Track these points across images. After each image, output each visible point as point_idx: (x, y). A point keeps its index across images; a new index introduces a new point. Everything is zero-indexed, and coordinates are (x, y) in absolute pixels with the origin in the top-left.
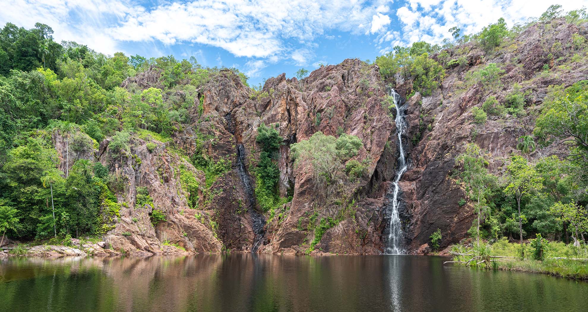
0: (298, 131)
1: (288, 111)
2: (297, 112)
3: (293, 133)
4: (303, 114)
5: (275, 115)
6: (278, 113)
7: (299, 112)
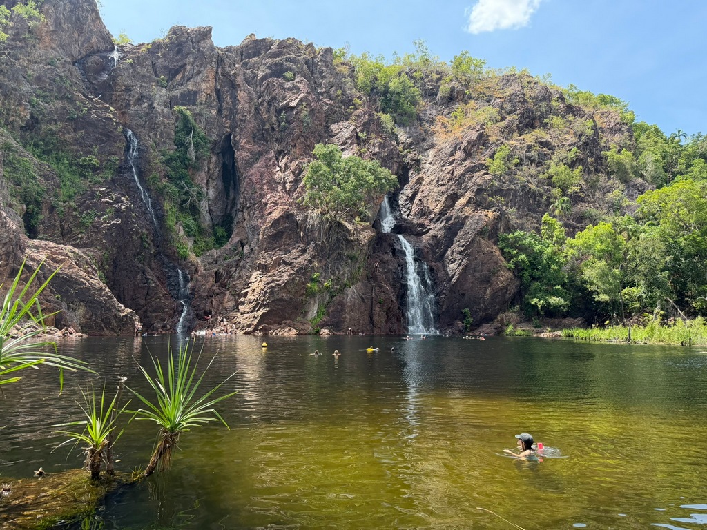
1: (219, 92)
2: (234, 98)
3: (226, 132)
4: (247, 105)
5: (195, 93)
6: (201, 92)
7: (240, 100)
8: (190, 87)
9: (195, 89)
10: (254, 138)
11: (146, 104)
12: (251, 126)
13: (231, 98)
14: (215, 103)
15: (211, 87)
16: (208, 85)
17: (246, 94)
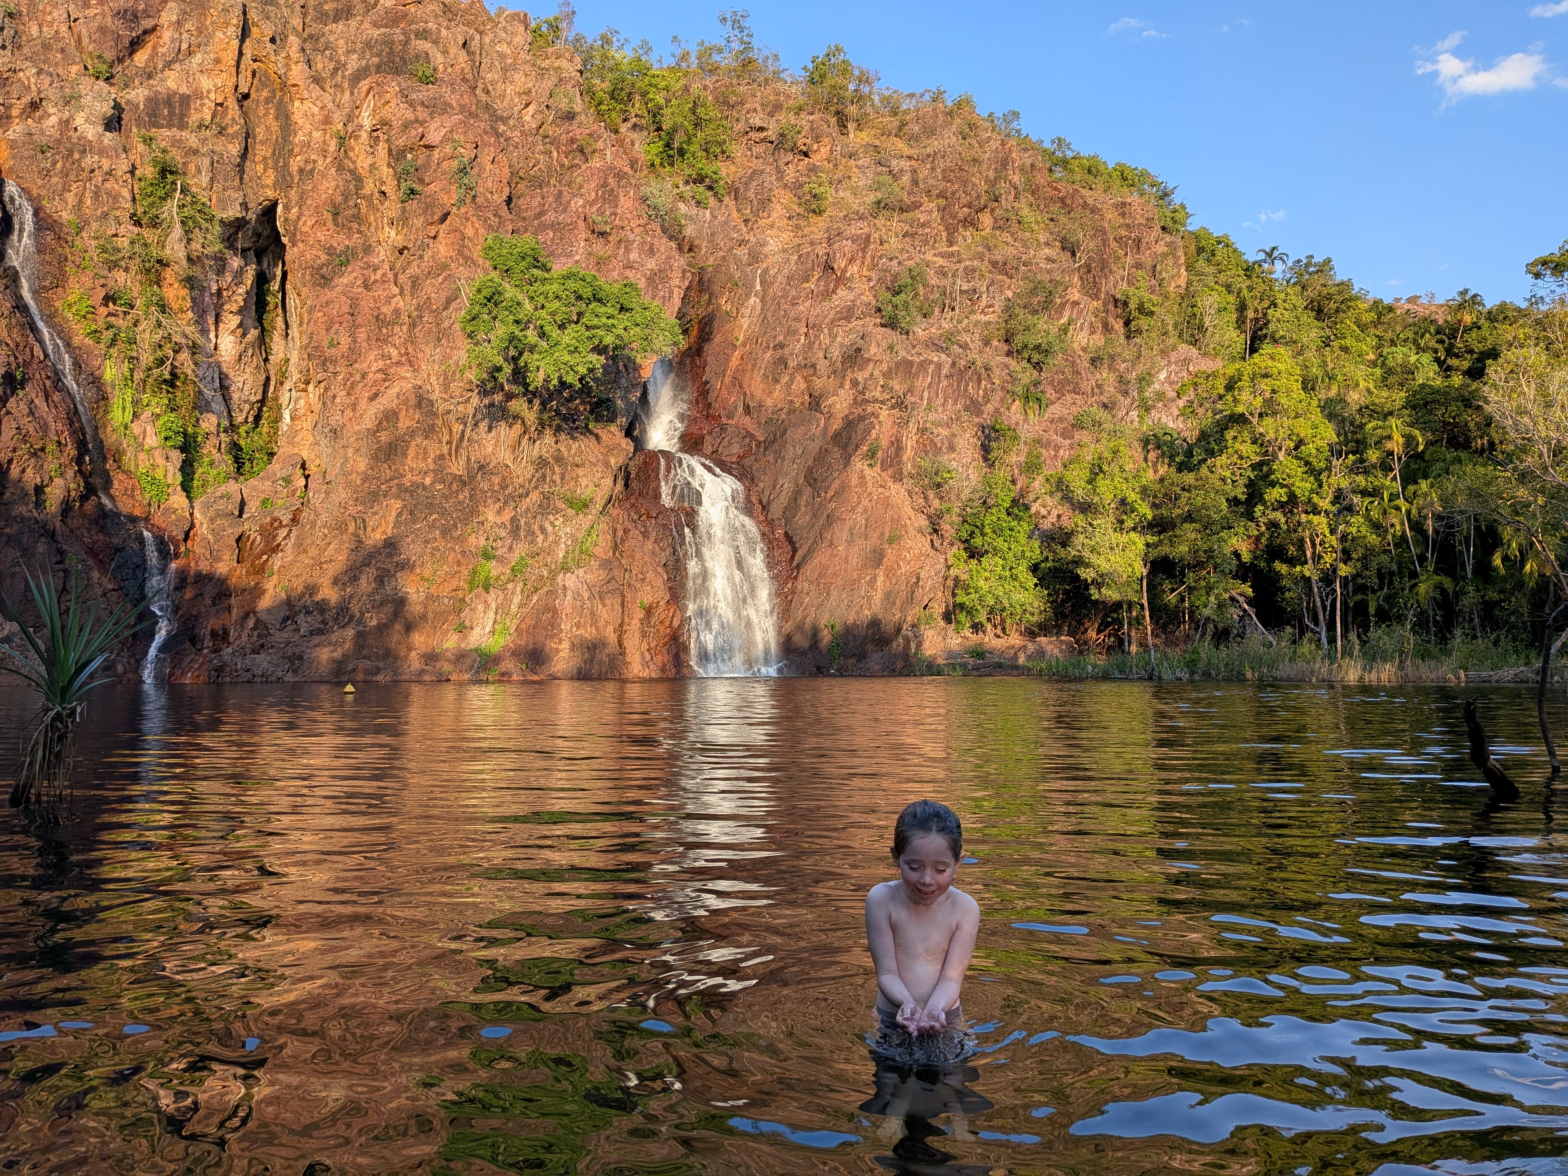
1: (242, 100)
2: (286, 119)
3: (266, 199)
4: (318, 135)
6: (202, 98)
7: (300, 122)
8: (171, 84)
10: (335, 216)
12: (329, 187)
13: (277, 118)
15: (224, 86)
16: (219, 82)
17: (316, 110)
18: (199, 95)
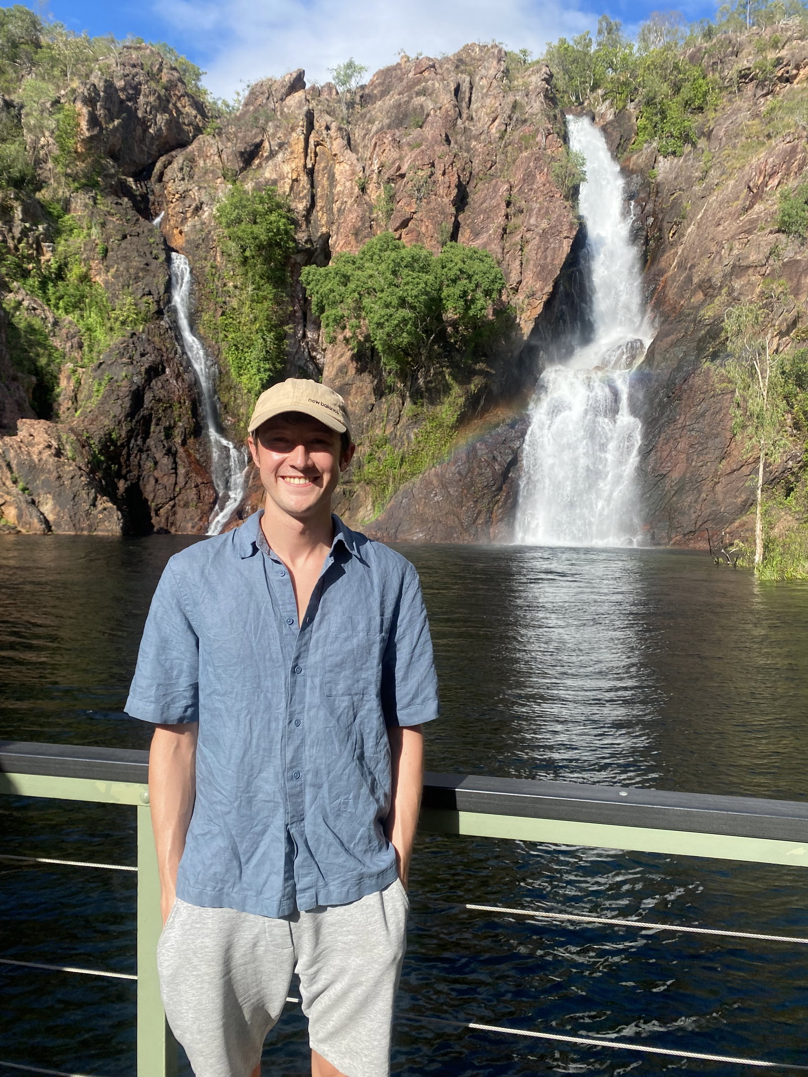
0: (334, 227)
1: (311, 173)
2: (332, 178)
3: (323, 234)
4: (348, 184)
5: (275, 182)
6: (284, 178)
7: (339, 178)
8: (267, 175)
9: (274, 176)
10: (356, 235)
11: (206, 214)
12: (352, 218)
13: (328, 179)
14: (305, 191)
15: (297, 167)
16: (294, 166)
17: (348, 167)
18: (282, 177)
